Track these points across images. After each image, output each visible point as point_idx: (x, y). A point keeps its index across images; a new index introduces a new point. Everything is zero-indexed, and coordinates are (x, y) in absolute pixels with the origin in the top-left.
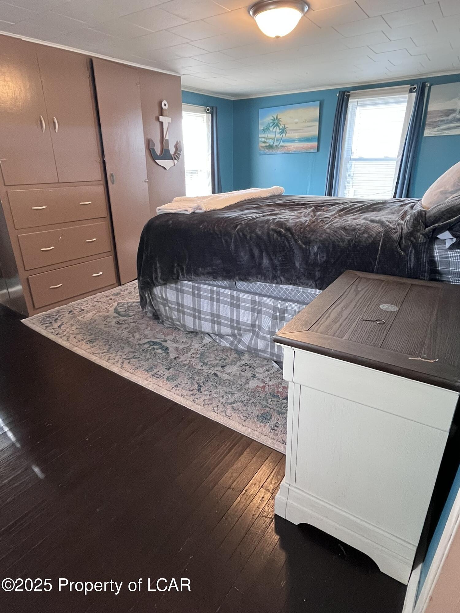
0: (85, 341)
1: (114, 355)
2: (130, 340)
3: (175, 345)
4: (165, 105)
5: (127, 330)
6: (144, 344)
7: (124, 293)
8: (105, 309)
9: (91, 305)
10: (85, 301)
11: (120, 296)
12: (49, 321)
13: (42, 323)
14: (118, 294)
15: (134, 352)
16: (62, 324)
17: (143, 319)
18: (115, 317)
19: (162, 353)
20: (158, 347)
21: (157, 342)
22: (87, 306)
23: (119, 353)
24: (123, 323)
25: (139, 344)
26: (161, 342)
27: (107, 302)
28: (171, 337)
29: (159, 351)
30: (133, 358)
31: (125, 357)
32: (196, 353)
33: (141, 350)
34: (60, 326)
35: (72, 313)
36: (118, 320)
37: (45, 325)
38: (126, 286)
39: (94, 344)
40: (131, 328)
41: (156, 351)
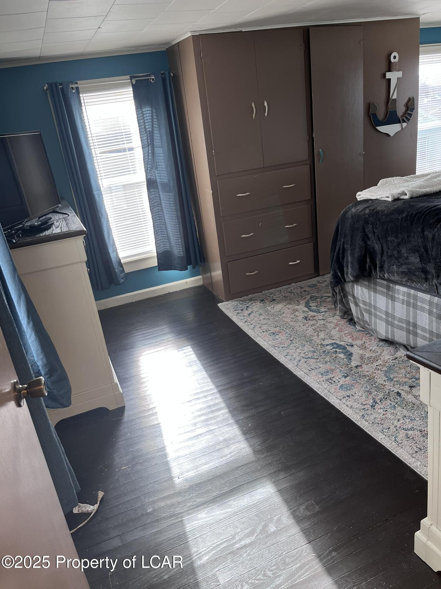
0: (269, 332)
1: (293, 351)
2: (314, 338)
3: (361, 352)
4: (395, 57)
5: (313, 327)
6: (327, 345)
7: (320, 285)
8: (296, 302)
9: (284, 295)
10: (278, 291)
11: (316, 289)
12: (241, 307)
13: (234, 309)
14: (314, 286)
15: (314, 352)
16: (252, 312)
17: (333, 317)
18: (304, 312)
19: (343, 359)
20: (341, 350)
21: (342, 345)
22: (279, 296)
23: (298, 351)
24: (311, 319)
25: (321, 344)
26: (346, 346)
27: (300, 294)
28: (359, 342)
29: (342, 356)
30: (311, 358)
31: (303, 355)
32: (384, 366)
33: (321, 351)
34: (249, 314)
35: (263, 302)
36: (306, 315)
37: (237, 312)
38: (326, 277)
39: (277, 337)
40: (318, 325)
41: (337, 355)
